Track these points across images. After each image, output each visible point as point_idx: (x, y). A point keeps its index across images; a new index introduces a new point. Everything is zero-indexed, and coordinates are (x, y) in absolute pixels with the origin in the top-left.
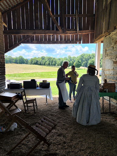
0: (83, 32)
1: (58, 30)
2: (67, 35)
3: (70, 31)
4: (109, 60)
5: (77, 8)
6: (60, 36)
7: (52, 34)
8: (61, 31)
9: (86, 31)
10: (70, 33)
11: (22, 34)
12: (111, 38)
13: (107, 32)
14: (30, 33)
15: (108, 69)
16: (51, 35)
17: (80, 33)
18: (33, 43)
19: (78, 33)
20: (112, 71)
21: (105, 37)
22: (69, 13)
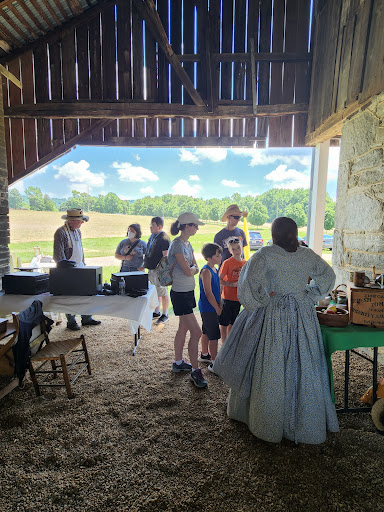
0: (273, 111)
1: (193, 103)
2: (219, 118)
3: (229, 107)
4: (366, 200)
5: (252, 34)
6: (198, 121)
7: (173, 116)
8: (200, 104)
9: (283, 106)
10: (230, 114)
11: (79, 115)
12: (371, 121)
13: (357, 102)
14: (102, 112)
15: (359, 230)
16: (171, 117)
17: (264, 112)
18: (114, 144)
19: (255, 113)
20: (377, 239)
21: (349, 118)
22: (227, 49)
